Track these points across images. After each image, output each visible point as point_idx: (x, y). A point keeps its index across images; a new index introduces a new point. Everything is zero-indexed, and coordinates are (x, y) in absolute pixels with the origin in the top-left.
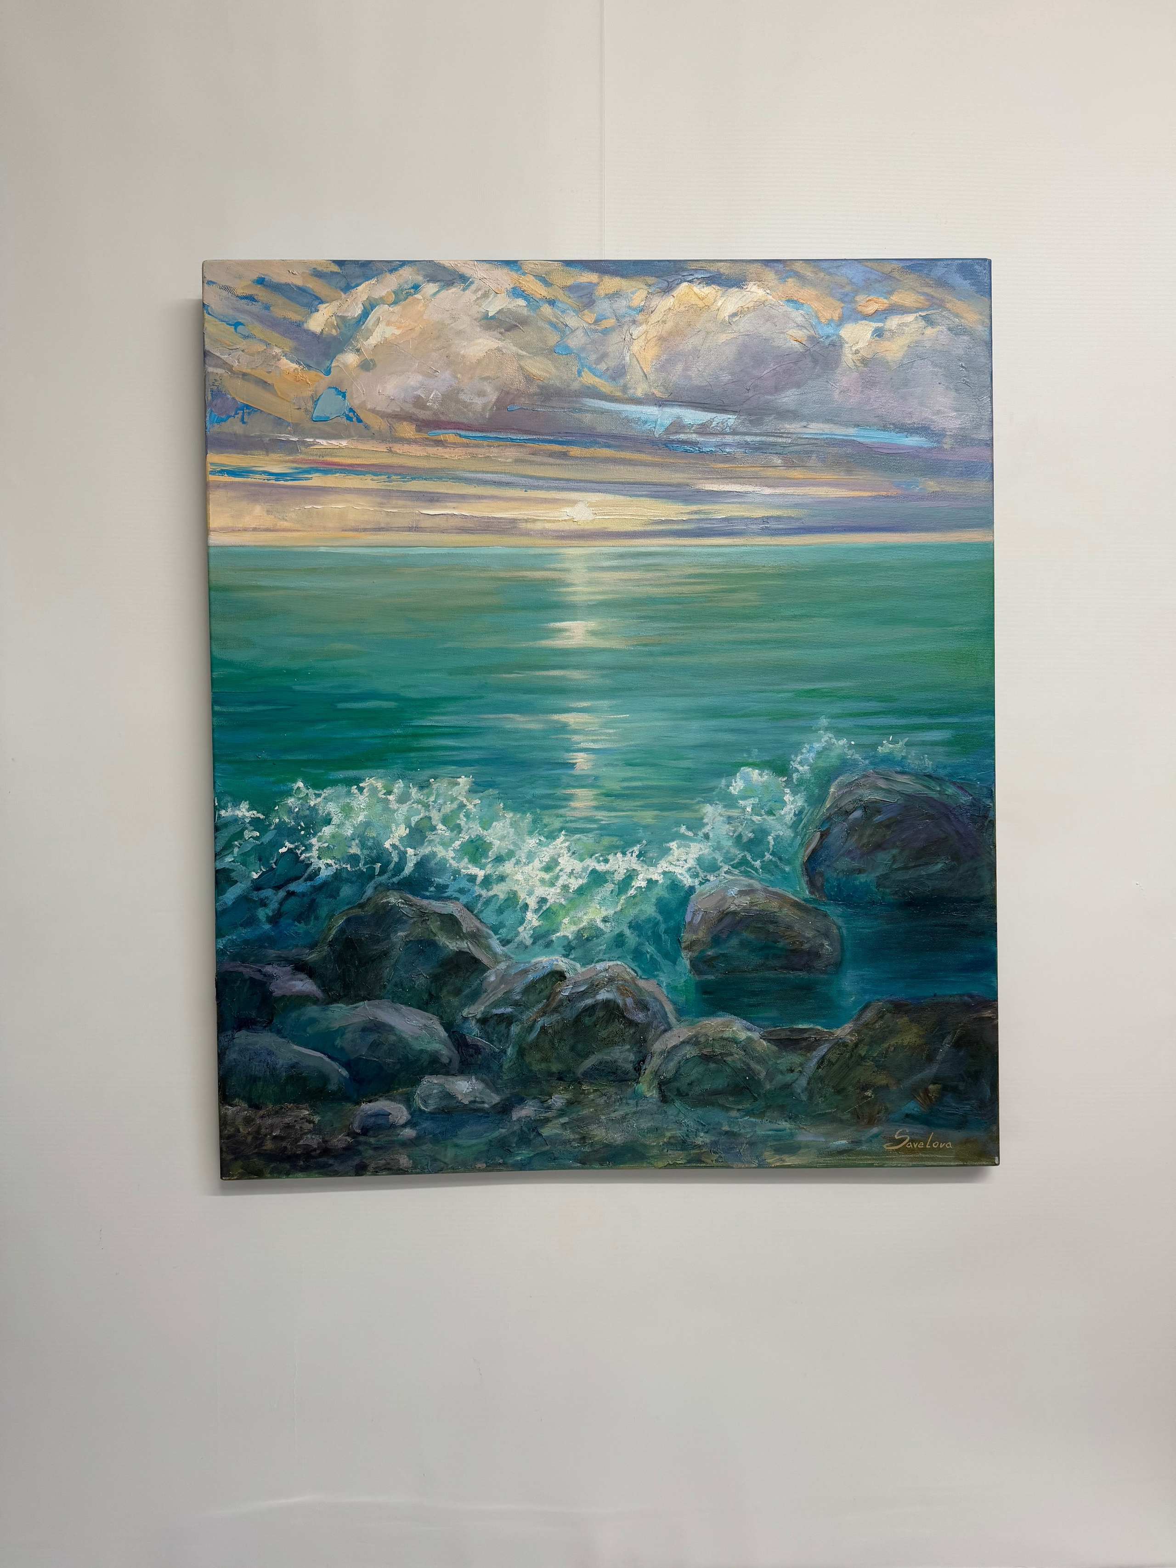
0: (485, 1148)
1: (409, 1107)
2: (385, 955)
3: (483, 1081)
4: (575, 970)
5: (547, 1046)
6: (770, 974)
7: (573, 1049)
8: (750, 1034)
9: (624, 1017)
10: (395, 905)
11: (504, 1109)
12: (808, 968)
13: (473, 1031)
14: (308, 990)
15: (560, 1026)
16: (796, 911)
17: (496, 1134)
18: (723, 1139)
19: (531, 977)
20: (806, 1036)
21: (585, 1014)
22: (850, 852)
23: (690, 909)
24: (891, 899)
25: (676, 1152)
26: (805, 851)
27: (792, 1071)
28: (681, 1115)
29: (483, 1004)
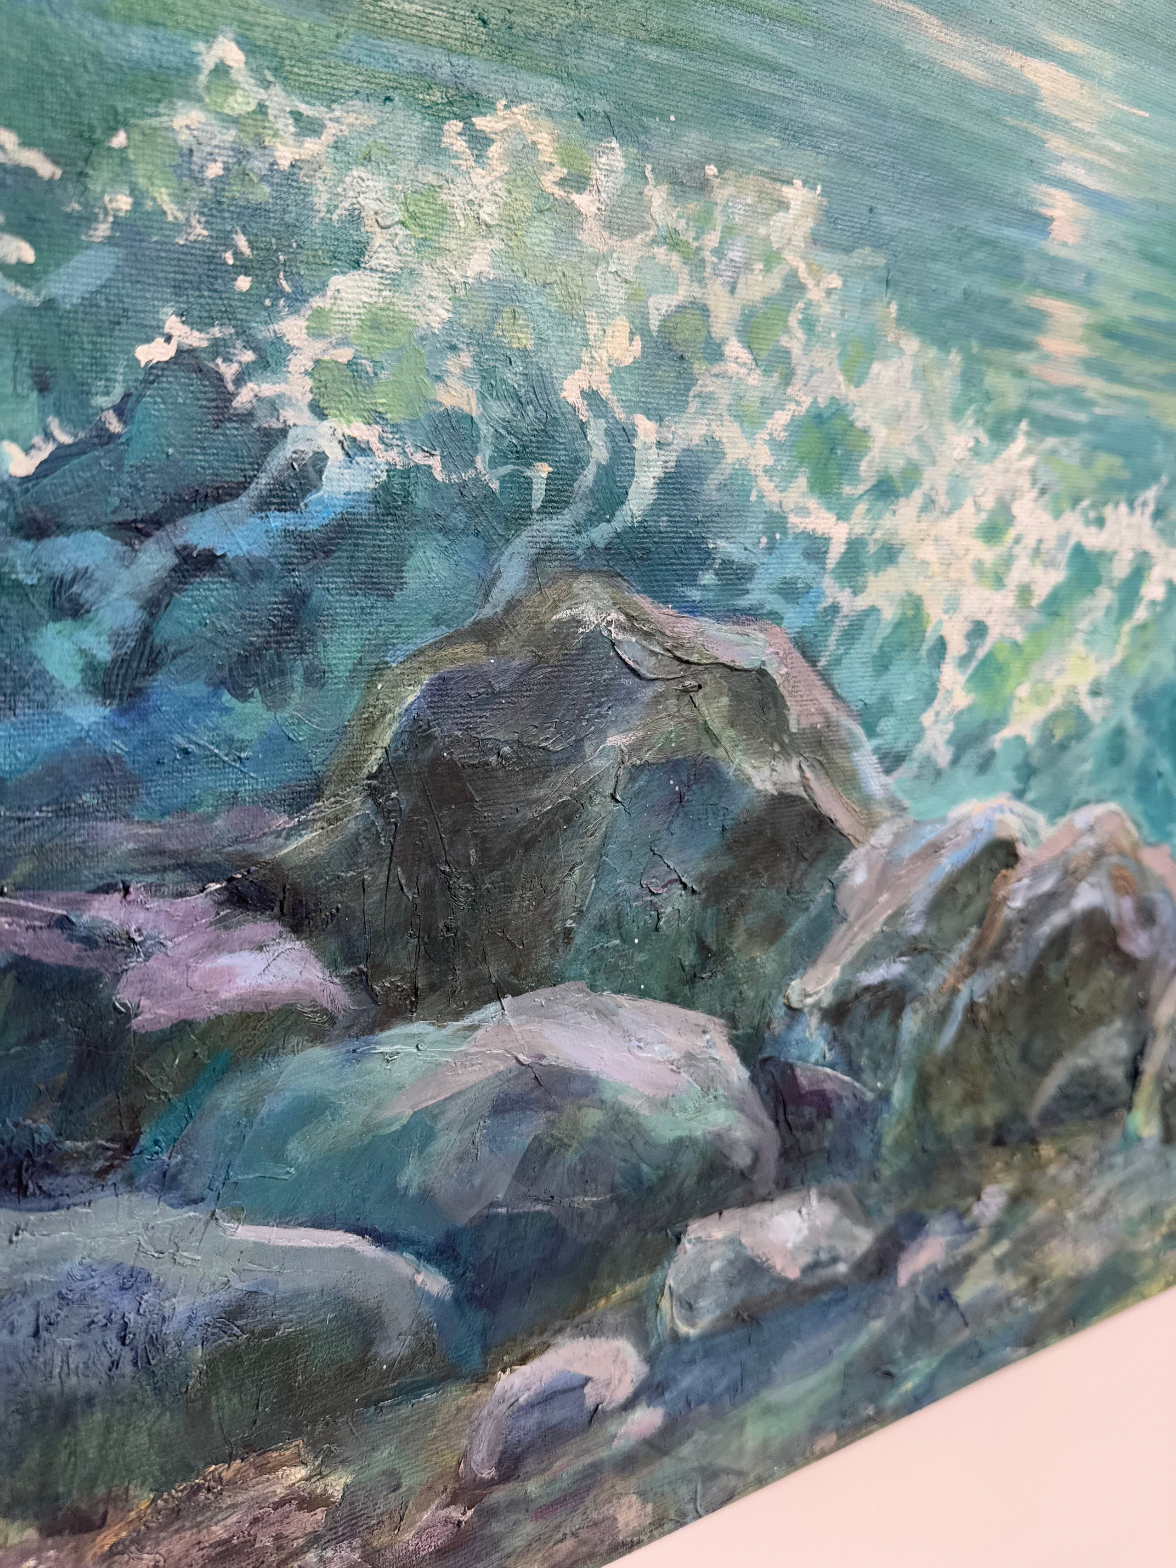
0: (838, 1394)
1: (642, 1338)
2: (568, 820)
3: (836, 1197)
4: (1037, 833)
5: (976, 1057)
9: (1117, 950)
10: (596, 634)
11: (881, 1264)
13: (811, 1047)
15: (1003, 996)
17: (862, 1340)
21: (1049, 955)
29: (835, 960)
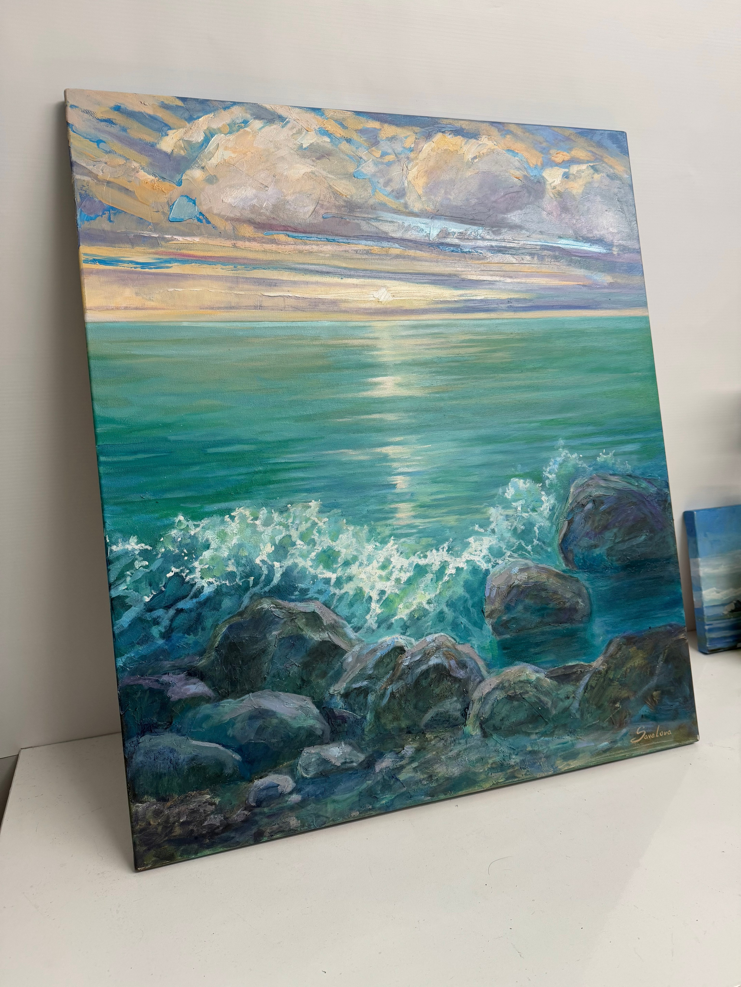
0: (357, 799)
1: (293, 776)
2: (264, 652)
3: (350, 744)
4: (411, 644)
5: (396, 708)
6: (547, 629)
7: (416, 707)
8: (538, 675)
9: (450, 676)
10: (268, 609)
11: (369, 764)
12: (571, 620)
13: (339, 704)
14: (200, 692)
15: (405, 690)
16: (559, 580)
17: (364, 786)
18: (528, 757)
19: (379, 654)
20: (574, 670)
21: (422, 677)
22: (587, 534)
23: (488, 587)
24: (616, 564)
25: (497, 774)
26: (559, 536)
27: (568, 698)
28: (498, 745)
29: (344, 682)
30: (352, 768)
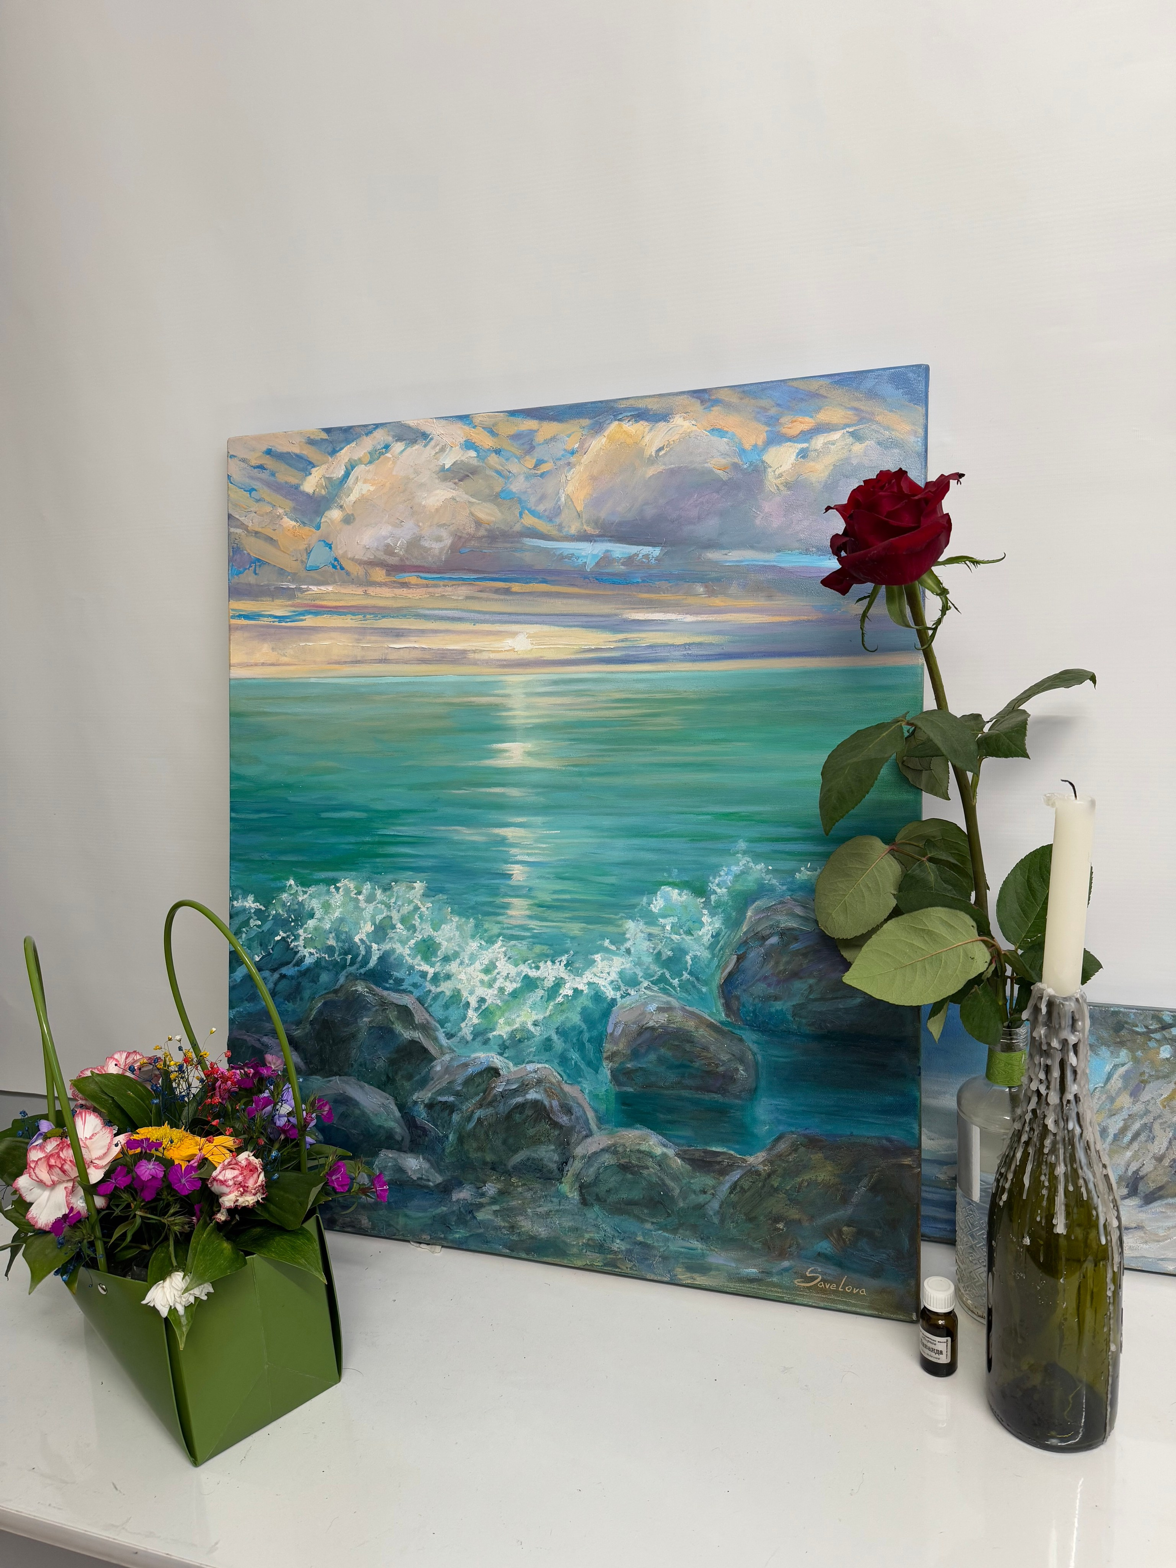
0: (430, 1222)
2: (353, 1037)
3: (429, 1161)
4: (508, 1068)
5: (482, 1137)
6: (685, 1093)
7: (505, 1142)
8: (665, 1150)
9: (550, 1119)
10: (361, 993)
11: (445, 1190)
12: (723, 1091)
13: (422, 1115)
15: (494, 1120)
16: (713, 1033)
17: (439, 1211)
18: (637, 1249)
19: (470, 1070)
20: (719, 1159)
21: (515, 1111)
22: (766, 978)
23: (612, 1020)
24: (807, 1030)
25: (594, 1254)
26: (722, 973)
27: (705, 1193)
28: (599, 1220)
29: (430, 1091)
30: (427, 1187)
